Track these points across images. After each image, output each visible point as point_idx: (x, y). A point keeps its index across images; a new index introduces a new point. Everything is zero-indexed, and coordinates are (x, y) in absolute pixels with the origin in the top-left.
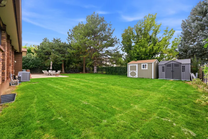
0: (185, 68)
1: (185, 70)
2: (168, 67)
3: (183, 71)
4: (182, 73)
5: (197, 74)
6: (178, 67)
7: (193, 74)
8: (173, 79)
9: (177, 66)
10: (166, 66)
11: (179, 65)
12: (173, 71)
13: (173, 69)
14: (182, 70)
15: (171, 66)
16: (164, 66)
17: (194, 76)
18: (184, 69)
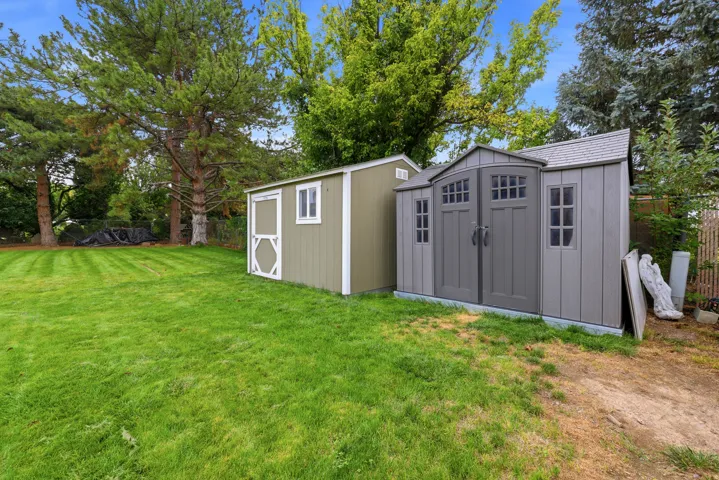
0: (576, 205)
1: (575, 227)
2: (449, 206)
3: (555, 241)
4: (551, 254)
5: (681, 261)
6: (517, 201)
7: (647, 258)
8: (480, 308)
9: (513, 193)
10: (440, 194)
11: (529, 185)
12: (480, 239)
13: (486, 221)
14: (546, 227)
15: (466, 199)
16: (427, 194)
17: (660, 279)
18: (568, 221)
